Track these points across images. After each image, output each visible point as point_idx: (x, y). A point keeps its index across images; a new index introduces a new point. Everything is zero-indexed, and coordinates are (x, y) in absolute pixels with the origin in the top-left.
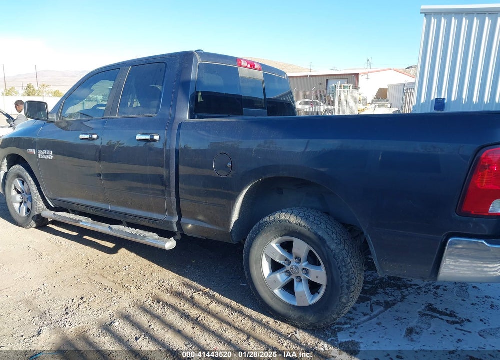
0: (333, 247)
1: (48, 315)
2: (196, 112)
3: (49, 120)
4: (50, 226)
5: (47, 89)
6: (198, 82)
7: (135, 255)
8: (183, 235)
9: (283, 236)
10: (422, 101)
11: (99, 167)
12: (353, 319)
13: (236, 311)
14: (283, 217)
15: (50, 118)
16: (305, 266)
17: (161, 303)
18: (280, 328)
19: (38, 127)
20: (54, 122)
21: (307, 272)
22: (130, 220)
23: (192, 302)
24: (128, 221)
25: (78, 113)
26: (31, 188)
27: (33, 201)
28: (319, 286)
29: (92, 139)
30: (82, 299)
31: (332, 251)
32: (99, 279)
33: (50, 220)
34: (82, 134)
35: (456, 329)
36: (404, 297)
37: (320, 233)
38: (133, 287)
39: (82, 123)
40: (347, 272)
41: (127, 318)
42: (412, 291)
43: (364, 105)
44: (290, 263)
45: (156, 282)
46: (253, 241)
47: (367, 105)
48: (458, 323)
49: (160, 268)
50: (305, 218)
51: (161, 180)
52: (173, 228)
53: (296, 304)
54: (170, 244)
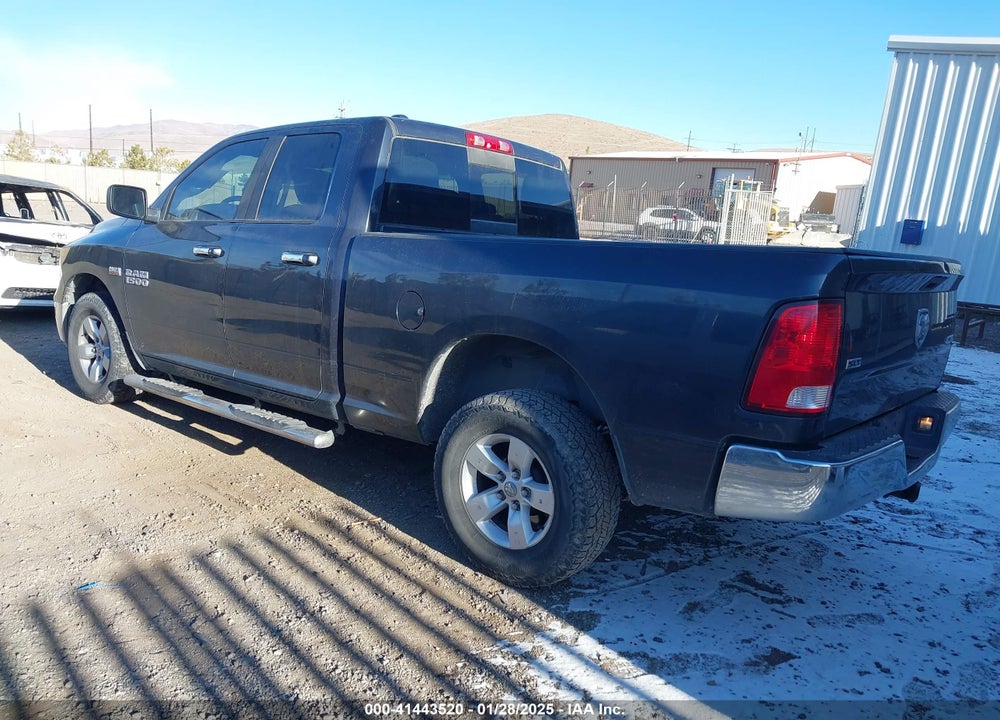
0: (565, 452)
1: (114, 533)
2: (381, 220)
3: (147, 219)
4: (138, 402)
5: (168, 158)
6: (387, 171)
7: (272, 459)
8: (347, 426)
9: (495, 432)
10: (879, 223)
11: (222, 305)
12: (605, 582)
13: (414, 553)
14: (496, 402)
15: (149, 215)
16: (527, 483)
17: (296, 532)
18: (479, 583)
19: (129, 230)
20: (155, 223)
21: (528, 494)
22: (268, 398)
23: (348, 535)
24: (263, 398)
25: (197, 209)
26: (110, 334)
27: (113, 356)
28: (543, 517)
29: (212, 256)
30: (171, 515)
31: (563, 458)
32: (202, 490)
33: (138, 392)
34: (197, 246)
35: (773, 610)
36: (706, 558)
37: (546, 429)
38: (256, 506)
39: (202, 228)
40: (583, 494)
41: (236, 549)
42: (726, 551)
43: (781, 225)
44: (503, 478)
45: (297, 501)
46: (449, 439)
47: (787, 225)
48: (780, 602)
49: (308, 482)
50: (529, 405)
51: (315, 333)
52: (330, 412)
53: (507, 545)
54: (323, 440)
